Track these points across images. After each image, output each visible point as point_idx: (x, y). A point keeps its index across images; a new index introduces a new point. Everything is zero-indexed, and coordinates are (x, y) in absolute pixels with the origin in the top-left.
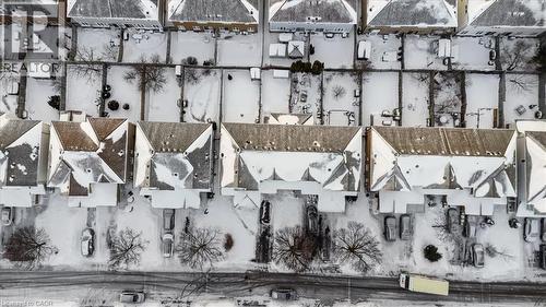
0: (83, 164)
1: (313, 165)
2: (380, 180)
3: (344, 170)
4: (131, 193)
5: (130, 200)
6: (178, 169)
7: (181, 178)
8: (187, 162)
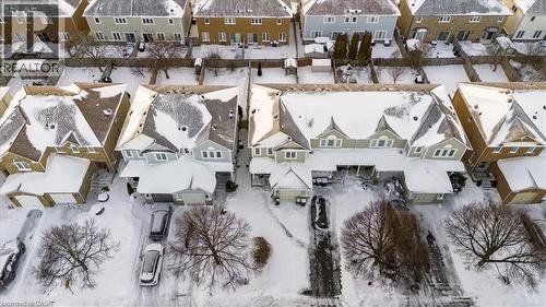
0: (47, 116)
1: (390, 112)
2: (497, 129)
3: (439, 116)
4: (106, 189)
5: (102, 197)
6: (189, 120)
7: (191, 135)
8: (203, 109)
